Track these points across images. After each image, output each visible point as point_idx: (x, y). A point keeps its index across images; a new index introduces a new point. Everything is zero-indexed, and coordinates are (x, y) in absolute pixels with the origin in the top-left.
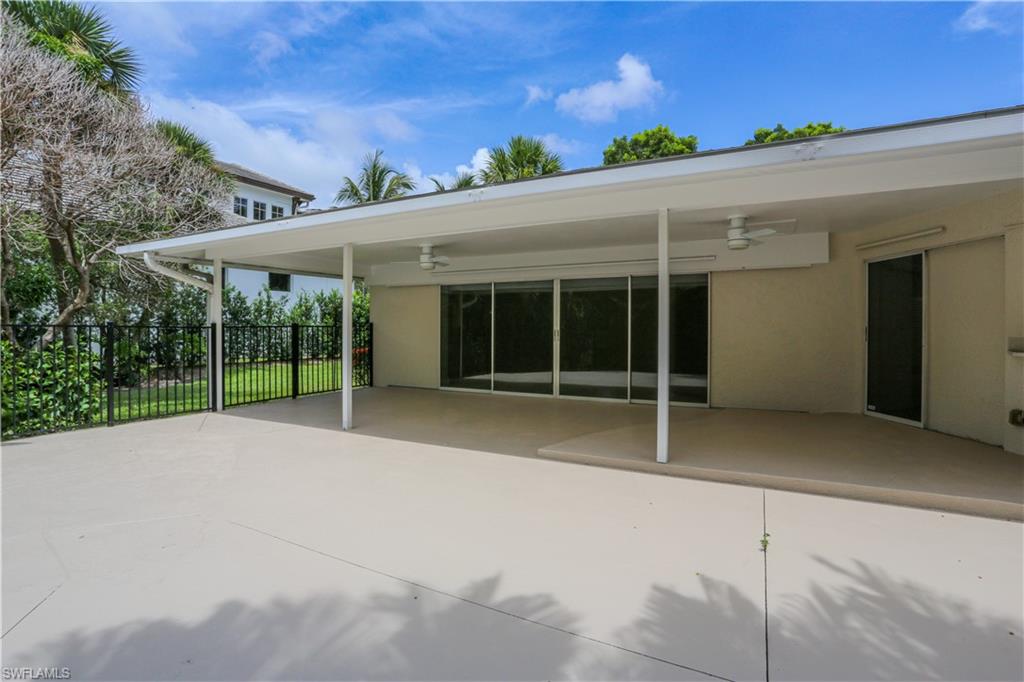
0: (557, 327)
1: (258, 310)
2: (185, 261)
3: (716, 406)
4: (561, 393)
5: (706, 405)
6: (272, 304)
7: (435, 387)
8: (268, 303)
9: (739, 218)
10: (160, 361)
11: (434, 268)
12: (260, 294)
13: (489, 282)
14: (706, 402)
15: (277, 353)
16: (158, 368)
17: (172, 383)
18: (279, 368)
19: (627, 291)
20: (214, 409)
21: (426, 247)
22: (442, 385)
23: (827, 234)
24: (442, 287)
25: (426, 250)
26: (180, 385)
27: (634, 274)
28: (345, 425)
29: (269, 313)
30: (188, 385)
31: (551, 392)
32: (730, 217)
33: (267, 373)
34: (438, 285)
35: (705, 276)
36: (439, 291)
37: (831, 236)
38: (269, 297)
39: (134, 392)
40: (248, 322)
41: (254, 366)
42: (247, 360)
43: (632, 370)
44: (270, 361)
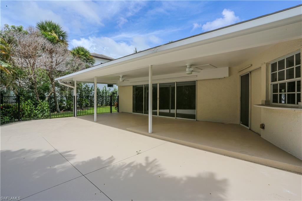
0: (158, 97)
1: (103, 92)
2: (70, 81)
3: (198, 120)
4: (159, 115)
5: (195, 120)
6: (107, 91)
7: (131, 113)
8: (106, 90)
9: (189, 65)
10: (79, 105)
11: (123, 81)
12: (103, 88)
13: (143, 84)
14: (195, 119)
15: (108, 103)
16: (79, 107)
17: (80, 110)
18: (107, 107)
19: (175, 87)
20: (74, 116)
21: (121, 76)
22: (133, 112)
23: (228, 68)
24: (133, 86)
25: (121, 77)
26: (81, 111)
27: (177, 82)
28: (95, 121)
29: (106, 93)
30: (83, 111)
31: (157, 115)
32: (186, 65)
33: (104, 108)
34: (132, 86)
35: (194, 82)
36: (132, 87)
37: (230, 69)
38: (106, 89)
39: (72, 112)
40: (100, 95)
41: (102, 107)
42: (100, 105)
43: (177, 109)
44: (106, 105)
